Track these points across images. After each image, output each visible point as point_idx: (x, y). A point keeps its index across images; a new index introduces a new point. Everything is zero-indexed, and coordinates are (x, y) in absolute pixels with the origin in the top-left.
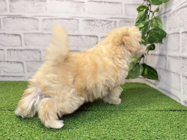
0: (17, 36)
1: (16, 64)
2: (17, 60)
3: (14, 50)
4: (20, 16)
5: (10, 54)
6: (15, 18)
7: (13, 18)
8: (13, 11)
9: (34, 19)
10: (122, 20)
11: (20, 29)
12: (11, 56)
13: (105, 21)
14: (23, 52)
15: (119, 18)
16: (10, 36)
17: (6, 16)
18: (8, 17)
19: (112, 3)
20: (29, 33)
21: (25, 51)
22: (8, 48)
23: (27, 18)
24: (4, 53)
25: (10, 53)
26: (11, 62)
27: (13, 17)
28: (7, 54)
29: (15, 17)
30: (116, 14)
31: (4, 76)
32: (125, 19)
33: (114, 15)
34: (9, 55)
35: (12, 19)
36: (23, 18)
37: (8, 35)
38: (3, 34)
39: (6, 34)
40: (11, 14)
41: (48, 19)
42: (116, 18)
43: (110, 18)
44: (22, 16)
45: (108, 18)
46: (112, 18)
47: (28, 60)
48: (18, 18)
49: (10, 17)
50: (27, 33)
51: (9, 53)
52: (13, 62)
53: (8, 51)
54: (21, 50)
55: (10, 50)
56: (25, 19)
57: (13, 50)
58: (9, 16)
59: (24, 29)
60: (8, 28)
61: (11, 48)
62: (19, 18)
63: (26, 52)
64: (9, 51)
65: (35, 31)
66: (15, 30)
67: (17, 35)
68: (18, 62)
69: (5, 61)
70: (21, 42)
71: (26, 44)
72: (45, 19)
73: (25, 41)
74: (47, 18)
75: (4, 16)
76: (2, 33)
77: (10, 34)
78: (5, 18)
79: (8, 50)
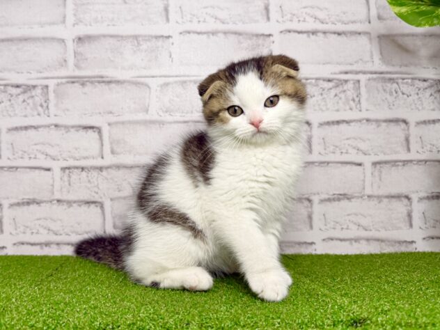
0: (90, 131)
1: (84, 208)
2: (87, 197)
3: (81, 170)
4: (102, 77)
5: (69, 181)
6: (88, 83)
7: (83, 84)
8: (83, 65)
9: (136, 84)
10: (375, 76)
11: (100, 113)
12: (70, 184)
13: (329, 81)
14: (104, 173)
15: (364, 73)
16: (72, 130)
17: (64, 80)
18: (68, 82)
19: (343, 35)
20: (123, 123)
21: (109, 170)
22: (65, 164)
23: (118, 82)
24: (53, 178)
25: (70, 177)
26: (70, 203)
27: (82, 81)
28: (61, 179)
29: (87, 81)
30: (356, 62)
31: (47, 244)
32: (382, 73)
33: (351, 64)
34: (67, 183)
35: (81, 86)
36: (110, 82)
37: (67, 128)
38: (53, 127)
39: (62, 126)
40: (78, 73)
41: (176, 82)
42: (357, 73)
43: (341, 73)
44: (107, 77)
45: (335, 73)
46: (346, 73)
47: (117, 194)
48: (97, 84)
49: (73, 82)
50: (117, 123)
51: (66, 178)
52: (75, 202)
53: (64, 172)
54: (101, 169)
55: (69, 168)
56: (113, 85)
57: (77, 168)
58: (73, 80)
59: (111, 113)
60: (68, 110)
61: (71, 163)
62: (99, 82)
63: (113, 172)
64: (67, 171)
65: (141, 116)
66: (85, 114)
67: (92, 128)
68: (88, 203)
69: (53, 200)
70: (102, 145)
71: (113, 152)
72: (167, 84)
73: (111, 143)
74: (171, 80)
75: (59, 81)
76: (52, 125)
77: (73, 127)
78: (62, 83)
79: (63, 169)
